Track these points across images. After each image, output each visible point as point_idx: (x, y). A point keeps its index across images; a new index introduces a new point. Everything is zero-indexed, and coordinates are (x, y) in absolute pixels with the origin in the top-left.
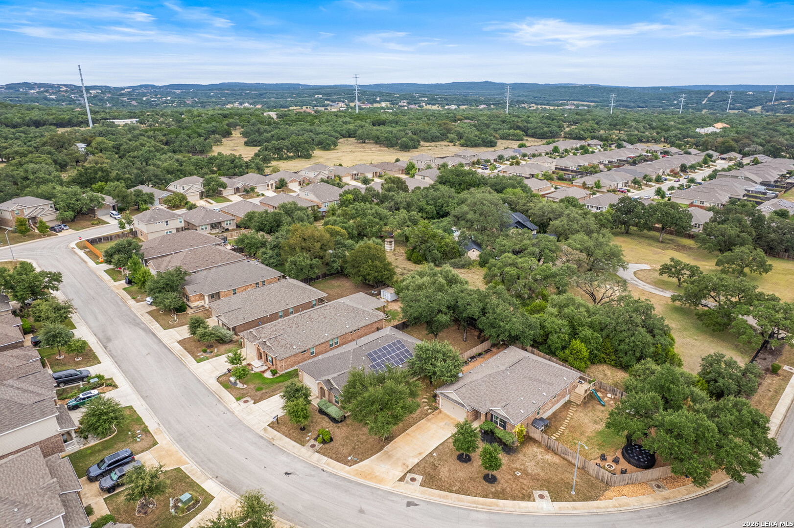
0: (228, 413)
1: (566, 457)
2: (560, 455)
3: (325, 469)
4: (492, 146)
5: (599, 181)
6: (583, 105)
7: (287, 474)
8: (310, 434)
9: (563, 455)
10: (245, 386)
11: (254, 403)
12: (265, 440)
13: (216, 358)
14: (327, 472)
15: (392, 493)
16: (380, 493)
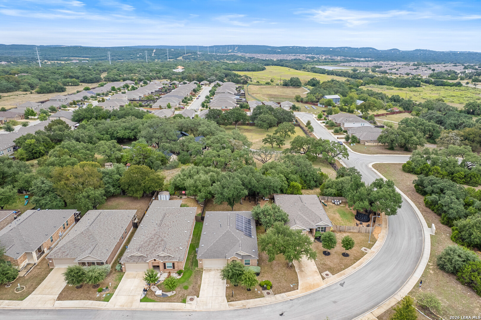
0: (193, 314)
1: (350, 231)
2: (347, 232)
3: (291, 299)
4: (63, 91)
5: (169, 104)
6: (84, 60)
7: (281, 315)
8: (256, 290)
9: (348, 231)
10: (175, 292)
11: (198, 297)
12: (240, 309)
13: (117, 290)
14: (294, 299)
15: (329, 286)
16: (326, 290)
